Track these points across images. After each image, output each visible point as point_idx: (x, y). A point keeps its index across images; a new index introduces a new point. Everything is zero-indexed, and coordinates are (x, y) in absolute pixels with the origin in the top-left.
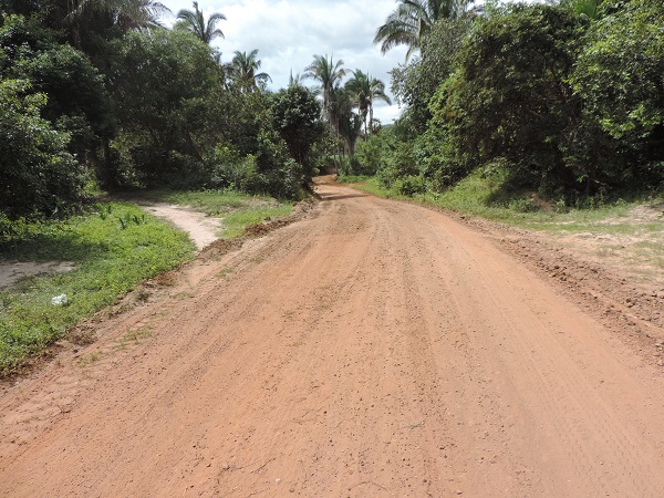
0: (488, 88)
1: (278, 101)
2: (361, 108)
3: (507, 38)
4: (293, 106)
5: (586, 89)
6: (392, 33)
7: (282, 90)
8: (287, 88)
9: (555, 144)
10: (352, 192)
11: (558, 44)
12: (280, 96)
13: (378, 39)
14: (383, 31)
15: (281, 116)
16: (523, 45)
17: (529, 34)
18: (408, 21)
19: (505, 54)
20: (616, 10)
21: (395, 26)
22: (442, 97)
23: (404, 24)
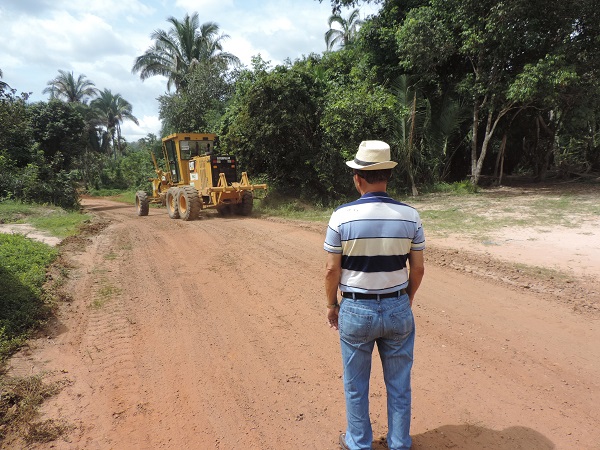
0: (269, 124)
1: (39, 114)
2: (109, 127)
3: (280, 91)
4: (55, 119)
5: (332, 131)
6: (149, 64)
7: (42, 103)
8: (47, 102)
9: (311, 165)
10: (113, 204)
11: (313, 98)
12: (40, 108)
13: (136, 67)
14: (141, 61)
15: (43, 128)
16: (291, 97)
17: (295, 90)
18: (164, 56)
19: (280, 102)
20: (335, 77)
21: (152, 58)
22: (223, 126)
23: (160, 58)
